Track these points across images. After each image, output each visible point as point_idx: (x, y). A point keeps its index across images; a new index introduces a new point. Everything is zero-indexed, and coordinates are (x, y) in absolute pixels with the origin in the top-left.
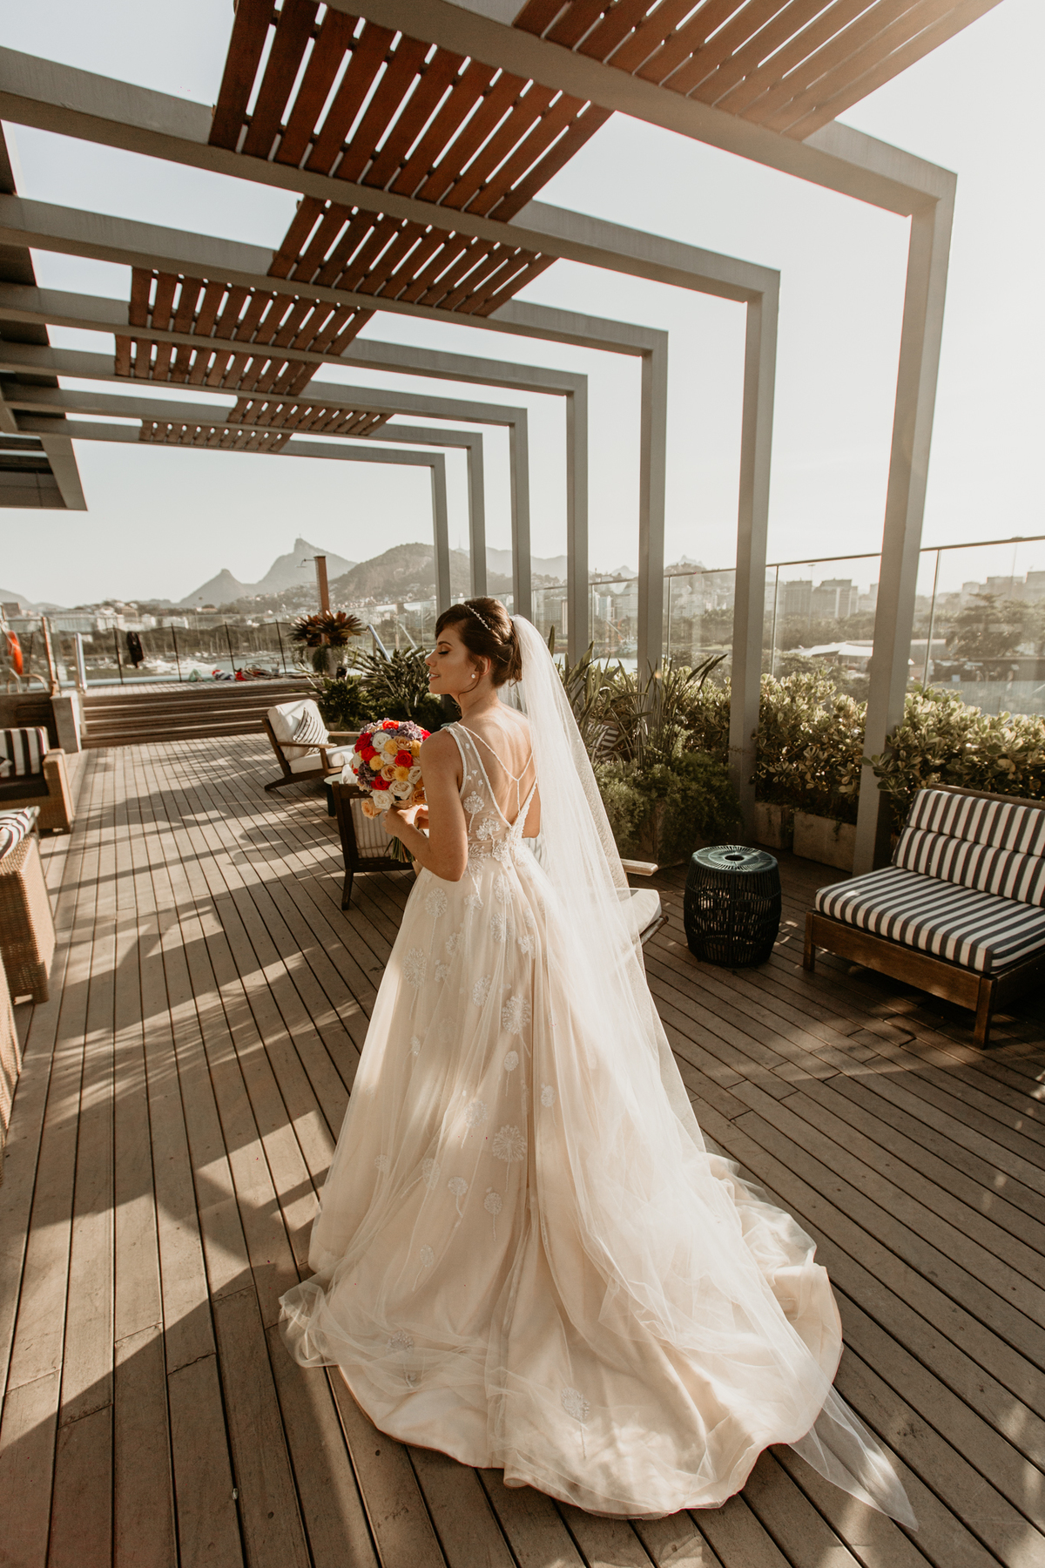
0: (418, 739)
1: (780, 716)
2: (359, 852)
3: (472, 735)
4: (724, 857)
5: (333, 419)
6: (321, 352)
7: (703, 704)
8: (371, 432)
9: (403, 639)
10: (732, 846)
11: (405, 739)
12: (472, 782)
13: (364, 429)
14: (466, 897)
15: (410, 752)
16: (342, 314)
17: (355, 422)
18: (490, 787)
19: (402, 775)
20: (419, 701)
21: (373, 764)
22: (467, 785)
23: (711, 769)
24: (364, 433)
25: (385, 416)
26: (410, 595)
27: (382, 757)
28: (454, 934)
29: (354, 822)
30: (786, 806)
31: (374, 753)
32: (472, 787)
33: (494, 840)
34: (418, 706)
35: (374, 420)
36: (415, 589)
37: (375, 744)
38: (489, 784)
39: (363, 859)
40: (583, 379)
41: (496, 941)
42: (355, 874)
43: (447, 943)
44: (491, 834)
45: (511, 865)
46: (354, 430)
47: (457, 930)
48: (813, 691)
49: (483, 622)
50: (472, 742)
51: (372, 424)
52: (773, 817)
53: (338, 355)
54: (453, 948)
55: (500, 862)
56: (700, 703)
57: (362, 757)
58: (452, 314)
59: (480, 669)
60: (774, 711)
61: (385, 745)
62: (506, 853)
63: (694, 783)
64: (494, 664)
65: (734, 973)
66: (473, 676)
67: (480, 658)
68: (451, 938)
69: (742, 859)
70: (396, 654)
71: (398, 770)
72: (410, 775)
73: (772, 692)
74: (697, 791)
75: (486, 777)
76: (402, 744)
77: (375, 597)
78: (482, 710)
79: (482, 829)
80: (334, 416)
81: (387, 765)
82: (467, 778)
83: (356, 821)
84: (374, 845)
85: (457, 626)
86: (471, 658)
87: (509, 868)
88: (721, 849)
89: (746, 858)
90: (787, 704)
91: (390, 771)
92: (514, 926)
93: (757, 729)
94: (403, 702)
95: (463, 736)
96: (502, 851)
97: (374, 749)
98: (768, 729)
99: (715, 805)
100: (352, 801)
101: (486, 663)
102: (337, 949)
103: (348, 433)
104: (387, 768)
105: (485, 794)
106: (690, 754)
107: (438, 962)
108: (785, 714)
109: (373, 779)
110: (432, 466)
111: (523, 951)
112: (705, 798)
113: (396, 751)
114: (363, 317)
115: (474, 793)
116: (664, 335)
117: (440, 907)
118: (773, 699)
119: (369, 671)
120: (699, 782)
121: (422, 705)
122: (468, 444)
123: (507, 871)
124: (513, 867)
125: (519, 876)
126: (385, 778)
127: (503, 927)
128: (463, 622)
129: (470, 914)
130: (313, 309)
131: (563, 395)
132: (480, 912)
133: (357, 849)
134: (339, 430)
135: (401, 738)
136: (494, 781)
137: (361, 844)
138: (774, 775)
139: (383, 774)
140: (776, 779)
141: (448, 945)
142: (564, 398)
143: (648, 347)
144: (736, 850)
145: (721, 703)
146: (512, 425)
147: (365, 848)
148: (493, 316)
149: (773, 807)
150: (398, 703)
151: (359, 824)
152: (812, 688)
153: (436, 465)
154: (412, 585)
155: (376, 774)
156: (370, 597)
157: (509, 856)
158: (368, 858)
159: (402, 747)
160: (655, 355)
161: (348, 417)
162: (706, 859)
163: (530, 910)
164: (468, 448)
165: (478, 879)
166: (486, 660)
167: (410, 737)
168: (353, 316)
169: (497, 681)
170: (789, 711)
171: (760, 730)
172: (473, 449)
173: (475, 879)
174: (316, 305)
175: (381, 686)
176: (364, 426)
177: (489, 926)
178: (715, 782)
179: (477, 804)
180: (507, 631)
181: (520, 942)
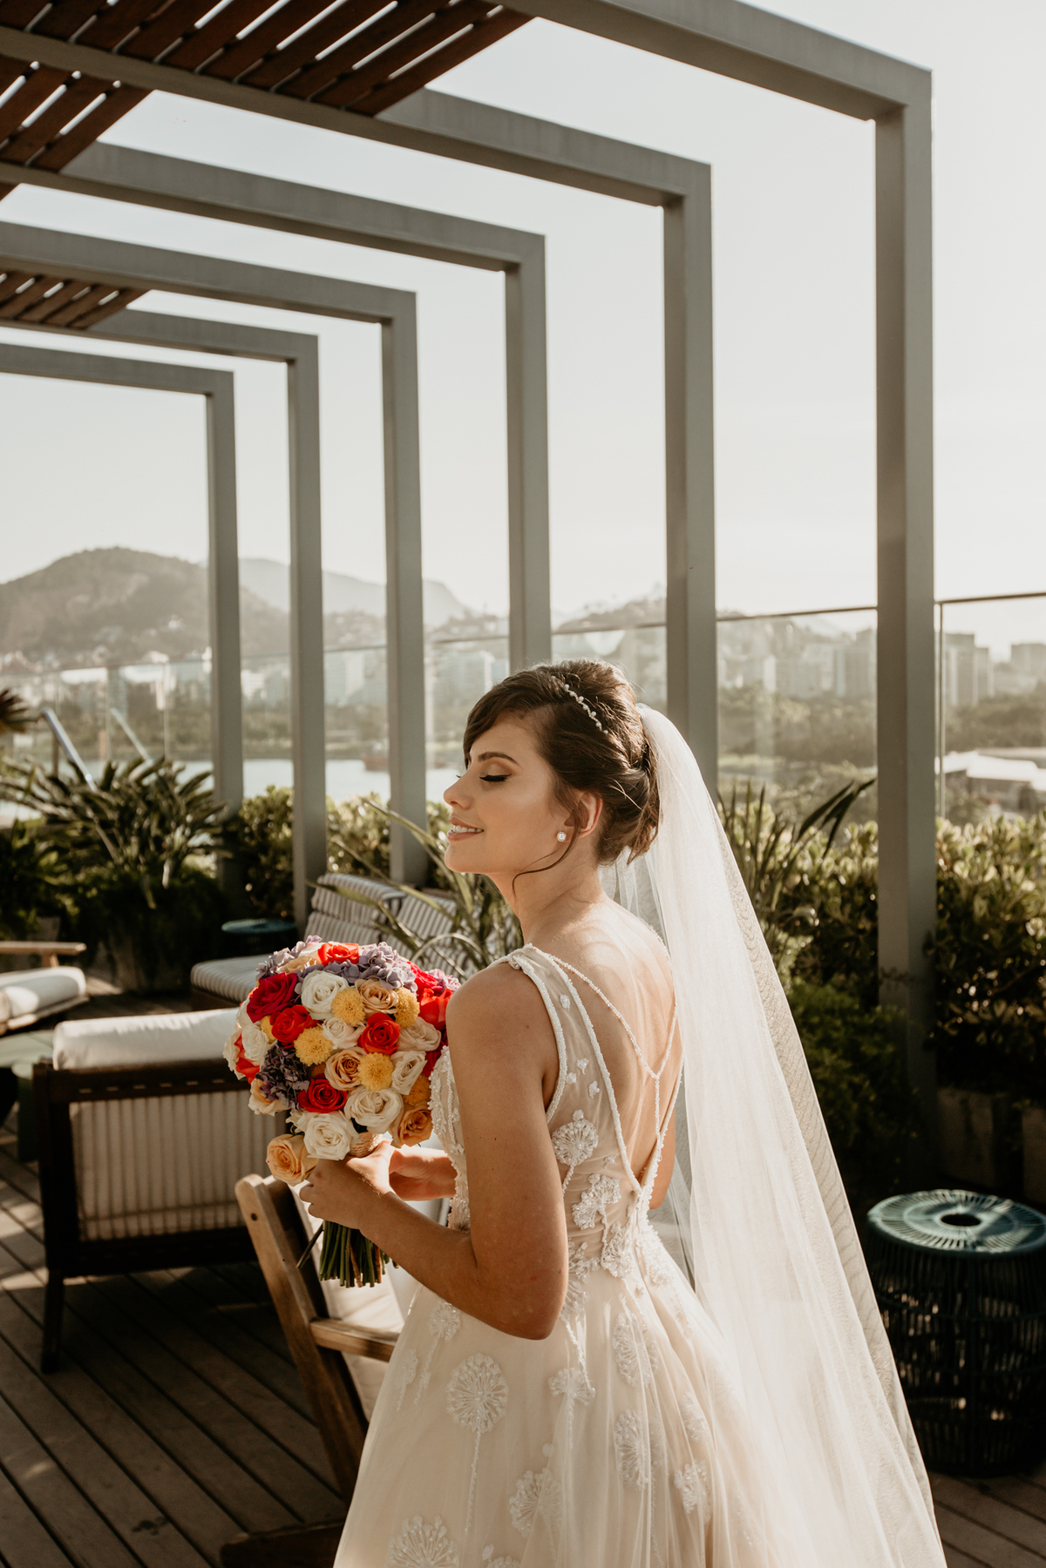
0: (408, 986)
1: (980, 906)
2: (81, 1226)
3: (570, 974)
4: (937, 1218)
5: (17, 296)
6: (19, 163)
7: (813, 881)
8: (93, 323)
9: (121, 740)
10: (947, 1192)
11: (381, 986)
12: (577, 1088)
13: (80, 317)
14: (555, 1375)
15: (392, 1017)
16: (79, 92)
17: (64, 300)
18: (612, 1099)
19: (377, 1074)
20: (173, 875)
21: (306, 1048)
22: (565, 1097)
23: (856, 1019)
24: (78, 324)
25: (129, 293)
26: (101, 649)
27: (326, 1031)
28: (529, 1475)
29: (76, 1158)
30: (1000, 1095)
31: (308, 1021)
32: (577, 1100)
33: (608, 1226)
34: (171, 885)
35: (104, 301)
36: (112, 639)
37: (307, 1001)
38: (611, 1092)
39: (90, 1243)
40: (537, 242)
41: (630, 1488)
42: (69, 1282)
43: (512, 1500)
44: (603, 1212)
45: (641, 1285)
46: (59, 318)
47: (536, 1464)
48: (1034, 853)
49: (593, 715)
50: (573, 990)
51: (98, 309)
52: (975, 1119)
53: (55, 170)
54: (528, 1512)
55: (619, 1279)
56: (806, 878)
57: (274, 1032)
58: (308, 107)
59: (577, 821)
60: (964, 893)
61: (334, 1002)
62: (626, 1254)
63: (826, 1052)
64: (607, 812)
65: (984, 1490)
66: (562, 837)
67: (580, 795)
68: (522, 1486)
69: (977, 1222)
70: (110, 773)
71: (370, 1061)
72: (397, 1073)
73: (955, 858)
74: (834, 1068)
75: (606, 1074)
76: (374, 999)
77: (26, 653)
78: (576, 914)
79: (588, 1201)
80: (20, 289)
81: (340, 1050)
82: (567, 1078)
83: (81, 1156)
84: (118, 1209)
85: (529, 719)
86: (559, 796)
87: (638, 1292)
88: (924, 1200)
89: (986, 1219)
90: (993, 880)
91: (349, 1064)
92: (663, 1443)
93: (934, 934)
94: (135, 877)
95: (552, 977)
96: (620, 1252)
97: (305, 1015)
98: (957, 932)
99: (872, 1098)
100: (74, 1109)
101: (593, 807)
102: (43, 1476)
103: (46, 323)
104: (339, 1057)
105: (602, 1115)
106: (808, 989)
107: (488, 1552)
108: (991, 900)
109: (304, 1086)
110: (208, 395)
111: (688, 1507)
112: (851, 1084)
113: (361, 1015)
114: (123, 100)
115: (579, 1114)
116: (704, 170)
117: (488, 1405)
118: (961, 869)
119: (49, 808)
120: (834, 1050)
121: (177, 883)
122: (291, 355)
123: (637, 1302)
124: (645, 1291)
125: (660, 1312)
126: (336, 1082)
127: (642, 1449)
128: (545, 713)
129: (568, 1420)
130: (20, 80)
131: (497, 270)
132: (590, 1412)
133: (75, 1220)
134: (27, 317)
135: (370, 985)
136: (620, 1084)
137: (89, 1207)
138: (976, 1029)
139: (330, 1073)
140: (981, 1037)
141: (516, 1505)
142: (500, 276)
143: (677, 190)
144: (958, 1200)
145: (850, 877)
146: (386, 322)
147: (96, 1218)
148: (386, 116)
149: (974, 1099)
150: (125, 878)
151: (88, 1160)
152: (1032, 847)
153: (217, 391)
154: (105, 630)
155: (313, 1074)
156: (14, 650)
157: (634, 1263)
158: (100, 1242)
159: (376, 1005)
160: (689, 205)
161: (49, 293)
162: (900, 1224)
163: (692, 1395)
164: (291, 362)
165: (579, 1324)
166: (593, 800)
167: (392, 981)
168: (101, 98)
169: (606, 850)
170: (999, 895)
171: (941, 934)
172: (299, 364)
173: (574, 1327)
174: (29, 73)
175: (85, 842)
176: (81, 309)
177: (612, 1448)
178: (869, 1050)
179: (584, 1138)
180: (636, 740)
181: (679, 1482)
